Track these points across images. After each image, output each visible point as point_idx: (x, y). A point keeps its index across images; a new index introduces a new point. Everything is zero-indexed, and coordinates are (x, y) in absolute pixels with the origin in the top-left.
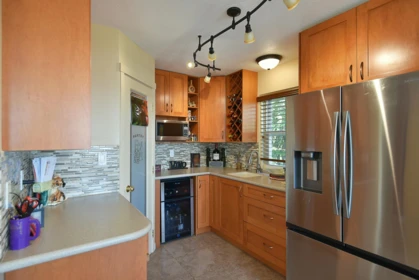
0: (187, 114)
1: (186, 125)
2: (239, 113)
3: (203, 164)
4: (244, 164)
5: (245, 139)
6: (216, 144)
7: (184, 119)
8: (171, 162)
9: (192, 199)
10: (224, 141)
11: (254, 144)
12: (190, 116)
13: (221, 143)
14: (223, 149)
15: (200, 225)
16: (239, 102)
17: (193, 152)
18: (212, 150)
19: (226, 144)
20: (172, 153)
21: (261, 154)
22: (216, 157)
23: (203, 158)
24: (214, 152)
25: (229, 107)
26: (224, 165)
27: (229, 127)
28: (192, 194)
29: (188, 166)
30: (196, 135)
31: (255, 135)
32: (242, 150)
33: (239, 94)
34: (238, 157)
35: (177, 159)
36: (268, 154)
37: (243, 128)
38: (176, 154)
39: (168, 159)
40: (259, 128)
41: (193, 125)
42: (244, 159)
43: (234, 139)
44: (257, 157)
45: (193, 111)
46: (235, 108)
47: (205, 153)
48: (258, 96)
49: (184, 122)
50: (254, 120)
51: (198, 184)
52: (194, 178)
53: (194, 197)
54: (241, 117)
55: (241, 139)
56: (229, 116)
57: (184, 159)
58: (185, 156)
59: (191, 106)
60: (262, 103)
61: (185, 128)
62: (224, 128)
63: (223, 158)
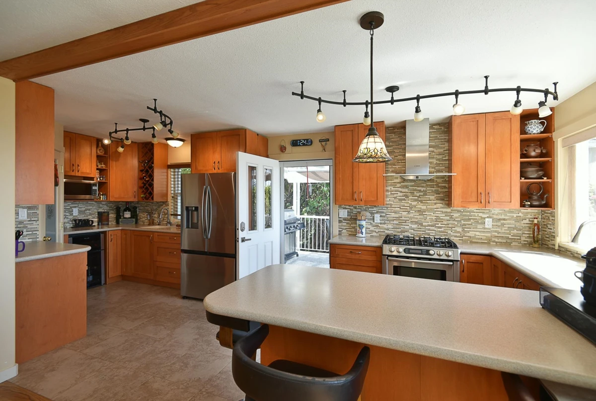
0: (96, 174)
1: (95, 185)
2: (151, 177)
3: (112, 222)
4: (156, 220)
5: (156, 198)
6: (127, 203)
7: (92, 179)
8: (75, 220)
9: (102, 252)
10: (136, 200)
11: (165, 203)
12: (98, 176)
13: (133, 202)
14: (135, 208)
15: (111, 274)
16: (151, 168)
17: (100, 210)
18: (122, 209)
19: (138, 202)
20: (75, 212)
21: (171, 211)
22: (128, 215)
23: (112, 216)
24: (125, 210)
25: (142, 171)
26: (136, 223)
27: (141, 188)
28: (102, 247)
29: (95, 224)
30: (105, 194)
31: (166, 195)
32: (155, 208)
33: (151, 160)
34: (150, 214)
35: (82, 217)
36: (177, 211)
37: (155, 189)
38: (80, 212)
39: (71, 217)
40: (169, 189)
41: (102, 185)
42: (156, 216)
43: (146, 198)
44: (167, 214)
45: (102, 171)
46: (147, 171)
47: (114, 212)
48: (169, 164)
49: (92, 182)
50: (165, 183)
51: (109, 238)
52: (105, 233)
53: (105, 250)
54: (153, 180)
55: (153, 198)
56: (141, 178)
57: (90, 218)
58: (90, 214)
59: (100, 166)
60: (172, 170)
61: (94, 188)
62: (136, 189)
63: (134, 216)
